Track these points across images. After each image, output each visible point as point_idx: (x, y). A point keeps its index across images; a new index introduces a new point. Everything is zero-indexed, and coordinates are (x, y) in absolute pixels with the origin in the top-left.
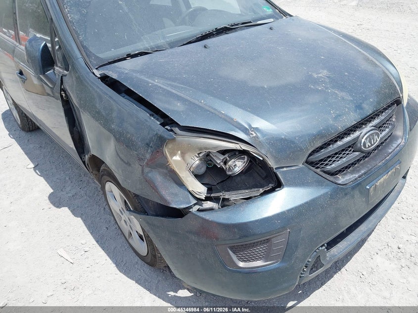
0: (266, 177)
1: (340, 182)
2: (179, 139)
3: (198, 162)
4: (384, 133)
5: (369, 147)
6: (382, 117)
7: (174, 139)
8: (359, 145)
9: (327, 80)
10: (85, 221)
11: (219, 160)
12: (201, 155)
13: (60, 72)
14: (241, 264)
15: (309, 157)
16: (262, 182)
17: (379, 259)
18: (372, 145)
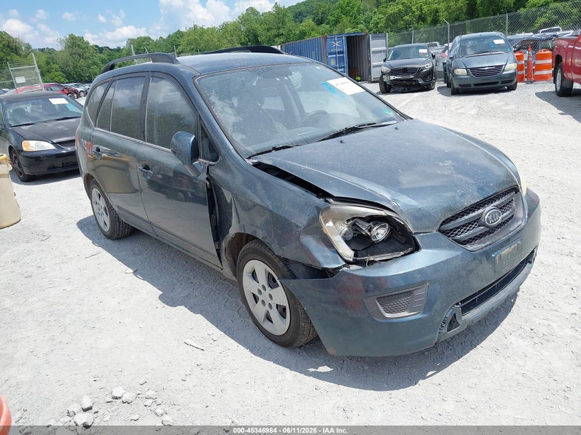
0: (406, 242)
1: (469, 249)
2: (333, 207)
3: (346, 229)
4: (505, 214)
5: (492, 223)
6: (503, 200)
7: (329, 208)
8: (483, 220)
9: (452, 168)
10: (206, 317)
11: (364, 227)
12: (349, 223)
13: (205, 163)
14: (388, 315)
15: (440, 226)
16: (402, 247)
17: (512, 338)
18: (495, 222)
